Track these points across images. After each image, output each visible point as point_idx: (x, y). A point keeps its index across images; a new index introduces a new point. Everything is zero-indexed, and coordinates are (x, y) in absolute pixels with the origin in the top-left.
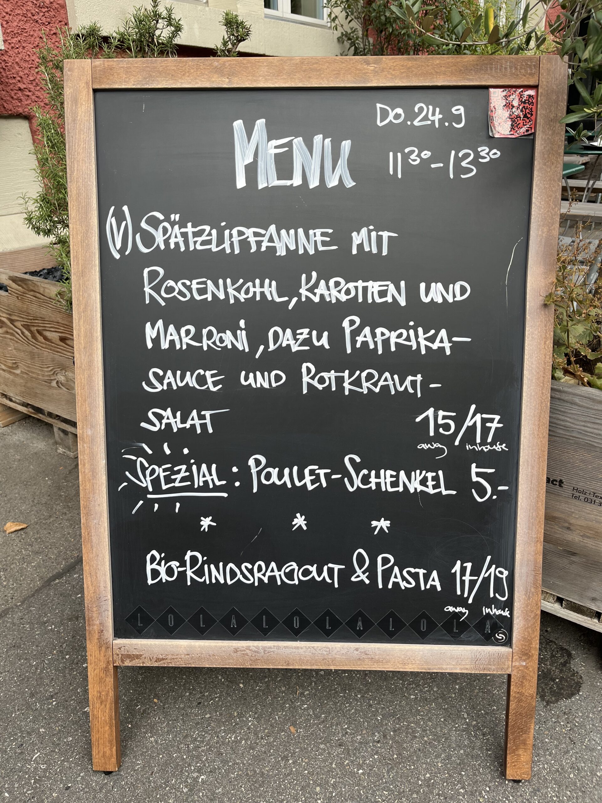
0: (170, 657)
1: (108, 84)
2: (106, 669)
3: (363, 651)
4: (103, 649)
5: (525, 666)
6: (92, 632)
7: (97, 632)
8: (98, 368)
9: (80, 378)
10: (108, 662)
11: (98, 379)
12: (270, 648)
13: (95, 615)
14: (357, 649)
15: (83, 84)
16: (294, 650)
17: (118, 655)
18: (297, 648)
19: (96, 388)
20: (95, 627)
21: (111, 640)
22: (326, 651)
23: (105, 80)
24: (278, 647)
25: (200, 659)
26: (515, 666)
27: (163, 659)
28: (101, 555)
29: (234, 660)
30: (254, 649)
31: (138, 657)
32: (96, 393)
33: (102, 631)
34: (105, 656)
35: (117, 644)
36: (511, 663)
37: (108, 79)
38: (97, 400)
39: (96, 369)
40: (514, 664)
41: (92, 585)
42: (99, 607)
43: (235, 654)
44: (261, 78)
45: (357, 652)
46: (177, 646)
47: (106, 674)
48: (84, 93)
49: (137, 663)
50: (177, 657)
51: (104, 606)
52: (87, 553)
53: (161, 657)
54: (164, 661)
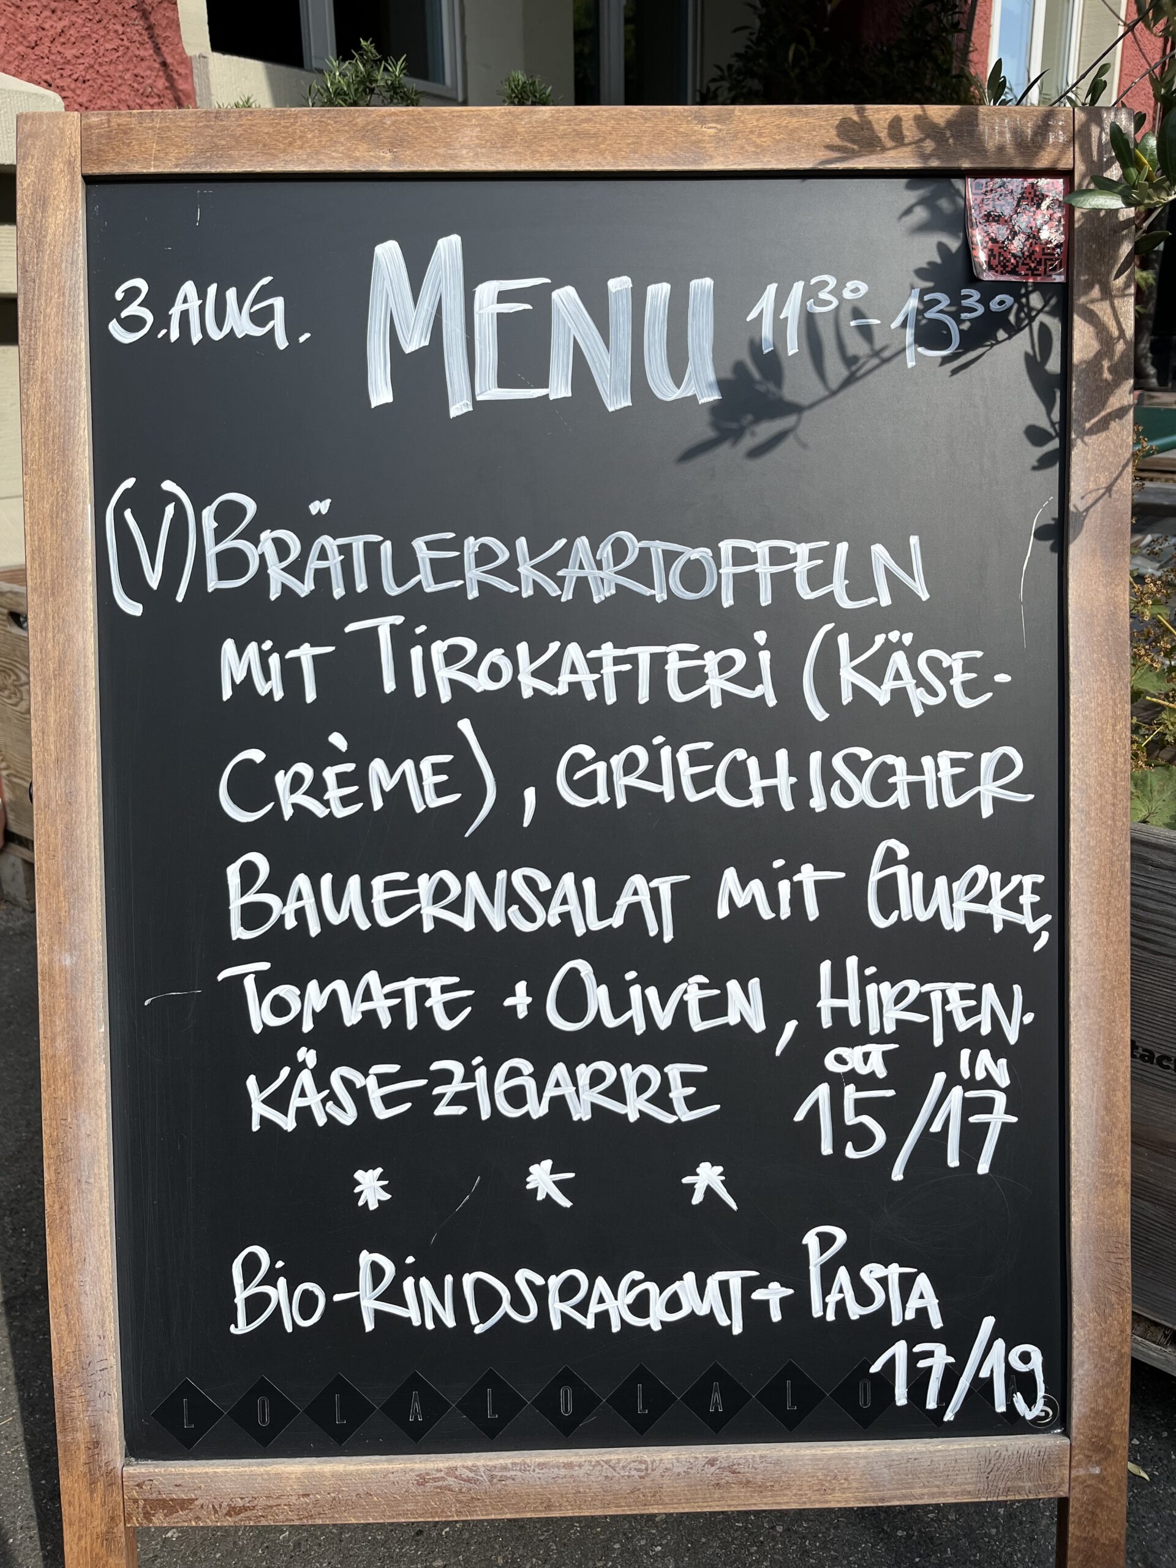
0: (262, 1502)
1: (117, 164)
2: (108, 1538)
3: (725, 1464)
4: (100, 1486)
5: (1098, 1476)
6: (72, 1447)
7: (83, 1447)
8: (89, 807)
9: (46, 831)
10: (112, 1519)
11: (89, 832)
12: (505, 1468)
13: (78, 1407)
14: (712, 1462)
15: (61, 165)
16: (563, 1472)
17: (136, 1501)
18: (569, 1466)
19: (85, 856)
20: (79, 1436)
21: (119, 1465)
22: (639, 1470)
23: (112, 155)
24: (524, 1467)
25: (335, 1503)
26: (1078, 1477)
27: (245, 1509)
28: (93, 1260)
29: (417, 1502)
30: (467, 1474)
31: (184, 1504)
32: (82, 868)
33: (96, 1444)
34: (104, 1504)
35: (131, 1476)
36: (1068, 1472)
37: (119, 153)
38: (86, 883)
39: (85, 810)
40: (1073, 1472)
41: (70, 1332)
42: (87, 1385)
43: (420, 1490)
44: (464, 151)
45: (713, 1469)
46: (278, 1476)
47: (109, 1546)
48: (63, 182)
49: (183, 1519)
50: (279, 1501)
51: (100, 1384)
52: (59, 1255)
53: (240, 1503)
54: (248, 1513)
